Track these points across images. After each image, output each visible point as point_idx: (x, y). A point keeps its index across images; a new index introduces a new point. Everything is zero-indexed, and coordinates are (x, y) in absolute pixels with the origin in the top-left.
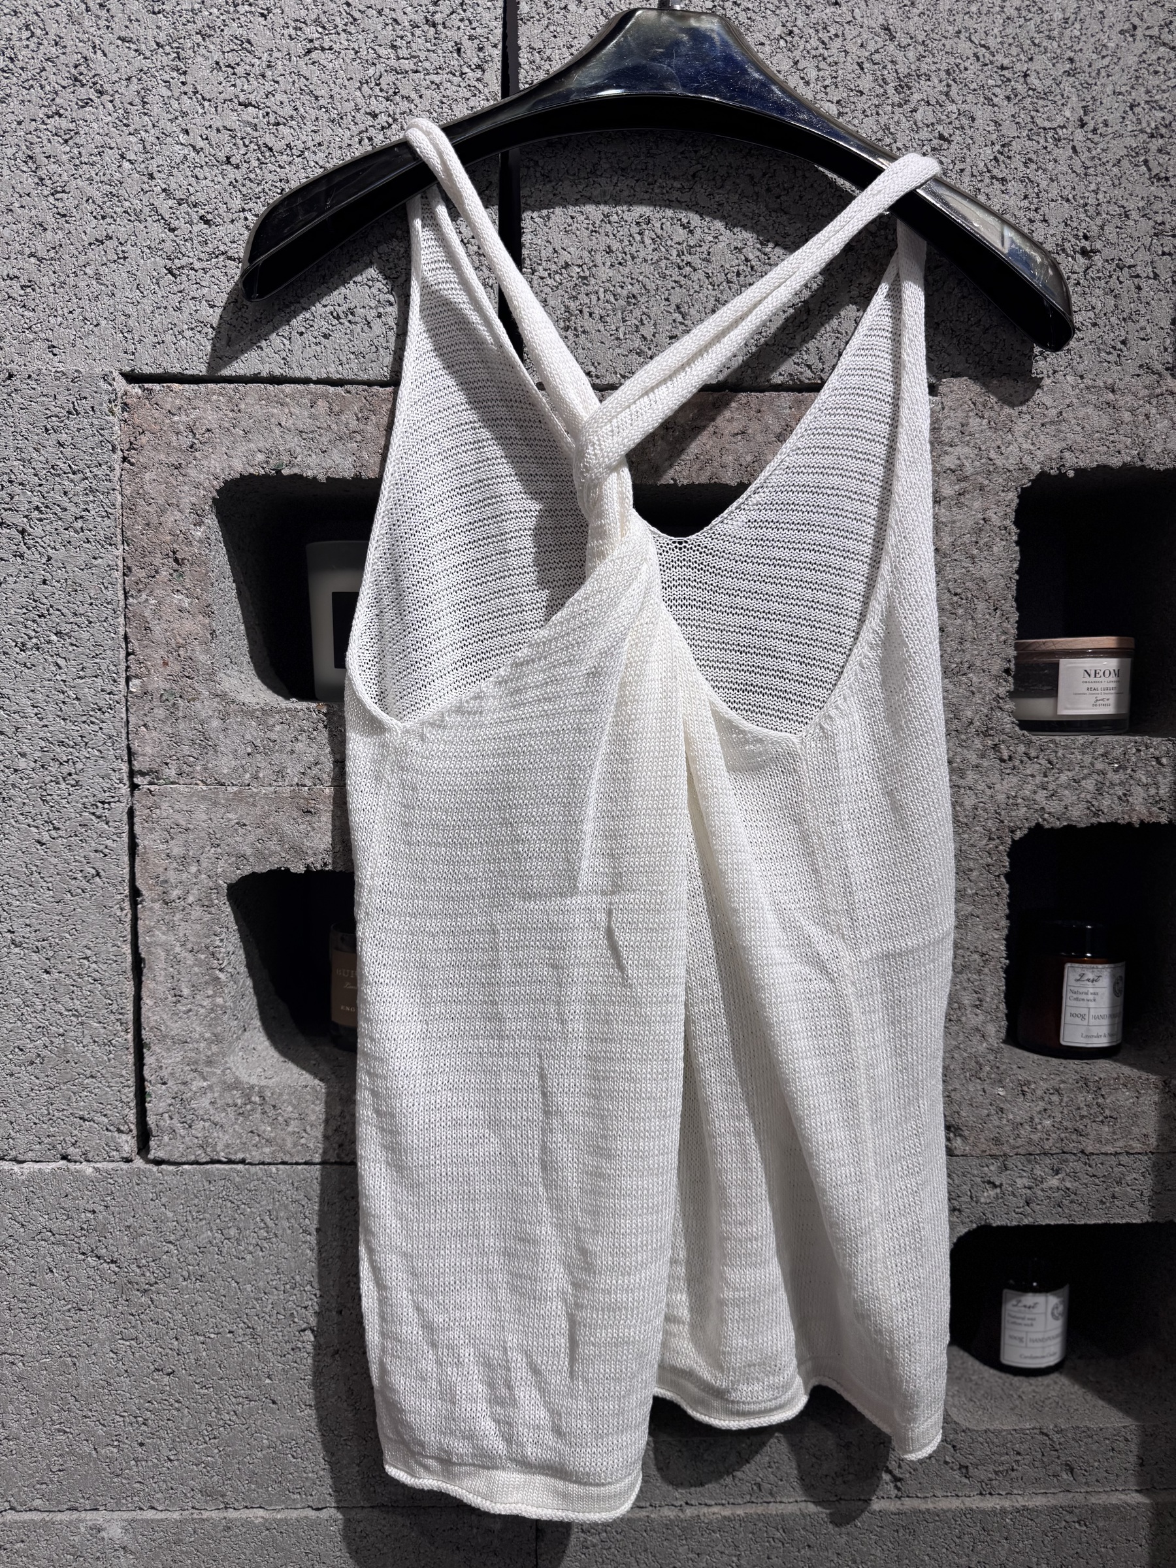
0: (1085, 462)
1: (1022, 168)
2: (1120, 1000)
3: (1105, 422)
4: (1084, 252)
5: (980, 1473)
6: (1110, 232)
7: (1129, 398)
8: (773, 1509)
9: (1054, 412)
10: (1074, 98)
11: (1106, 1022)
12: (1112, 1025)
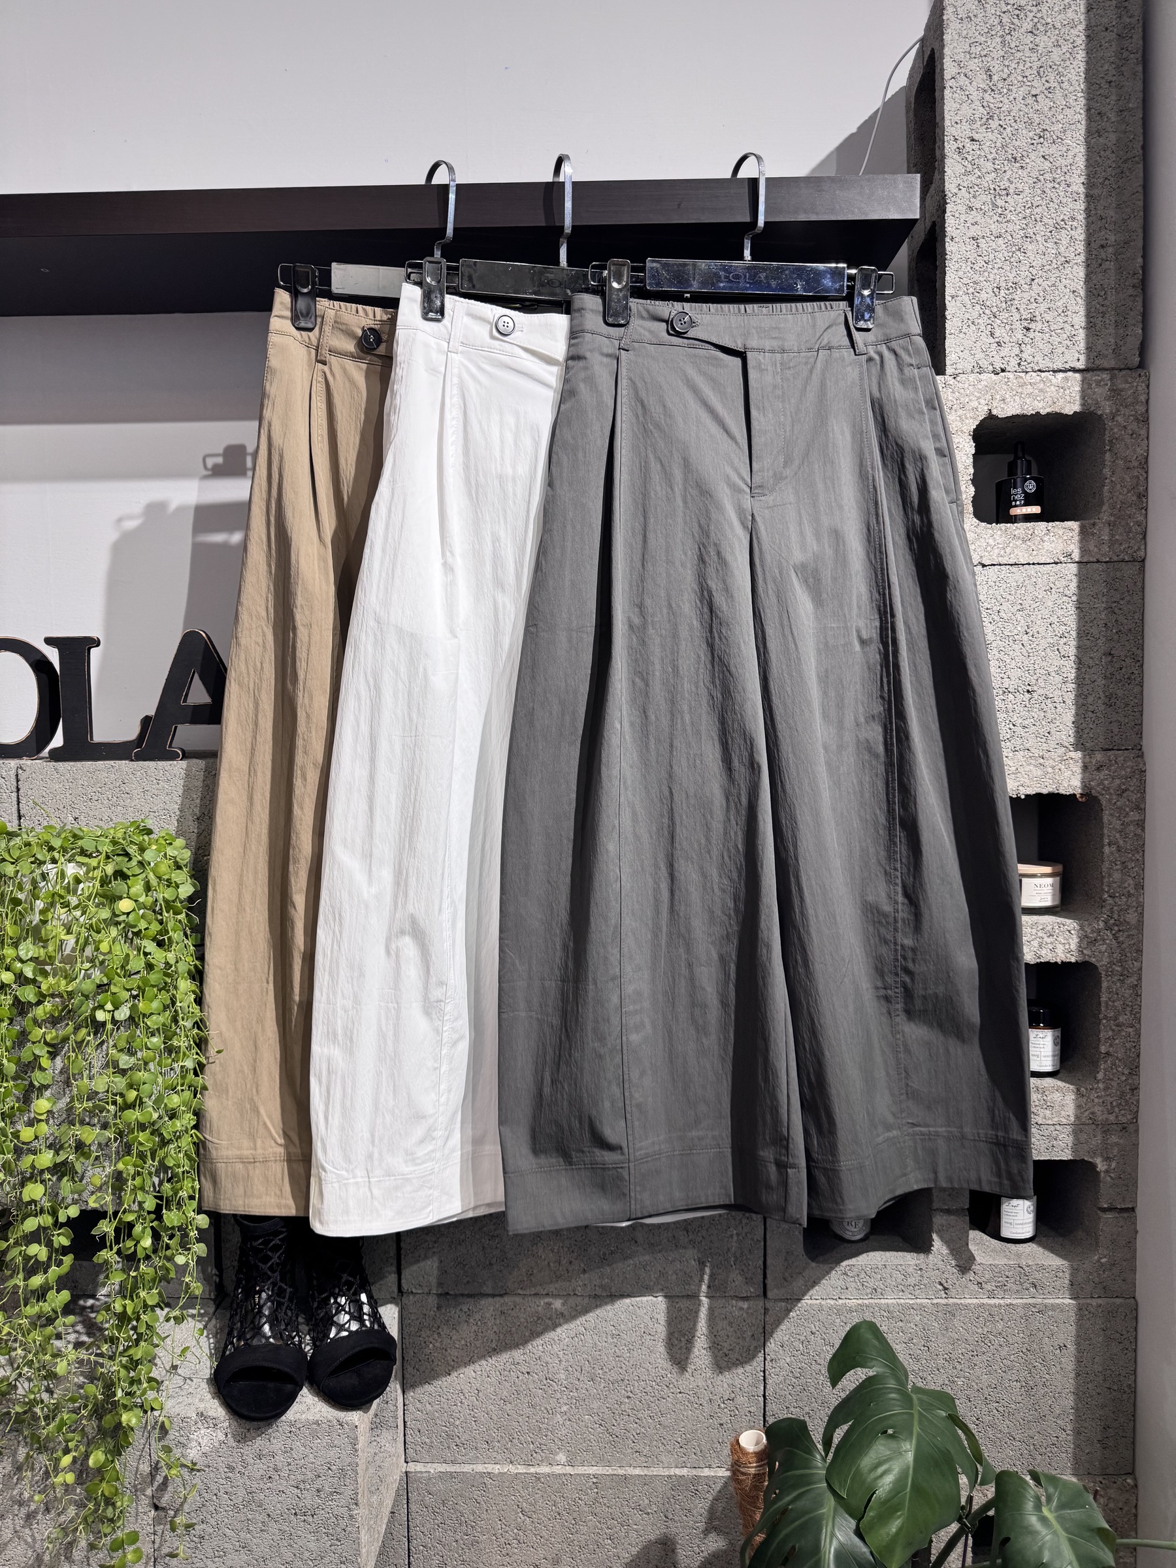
0: (1031, 791)
1: (997, 653)
2: (1059, 1047)
3: (1039, 773)
4: (1028, 691)
5: (988, 1287)
6: (1041, 683)
7: (1051, 761)
8: (883, 1301)
9: (1014, 768)
10: (1023, 621)
11: (1050, 1059)
12: (1054, 1060)
